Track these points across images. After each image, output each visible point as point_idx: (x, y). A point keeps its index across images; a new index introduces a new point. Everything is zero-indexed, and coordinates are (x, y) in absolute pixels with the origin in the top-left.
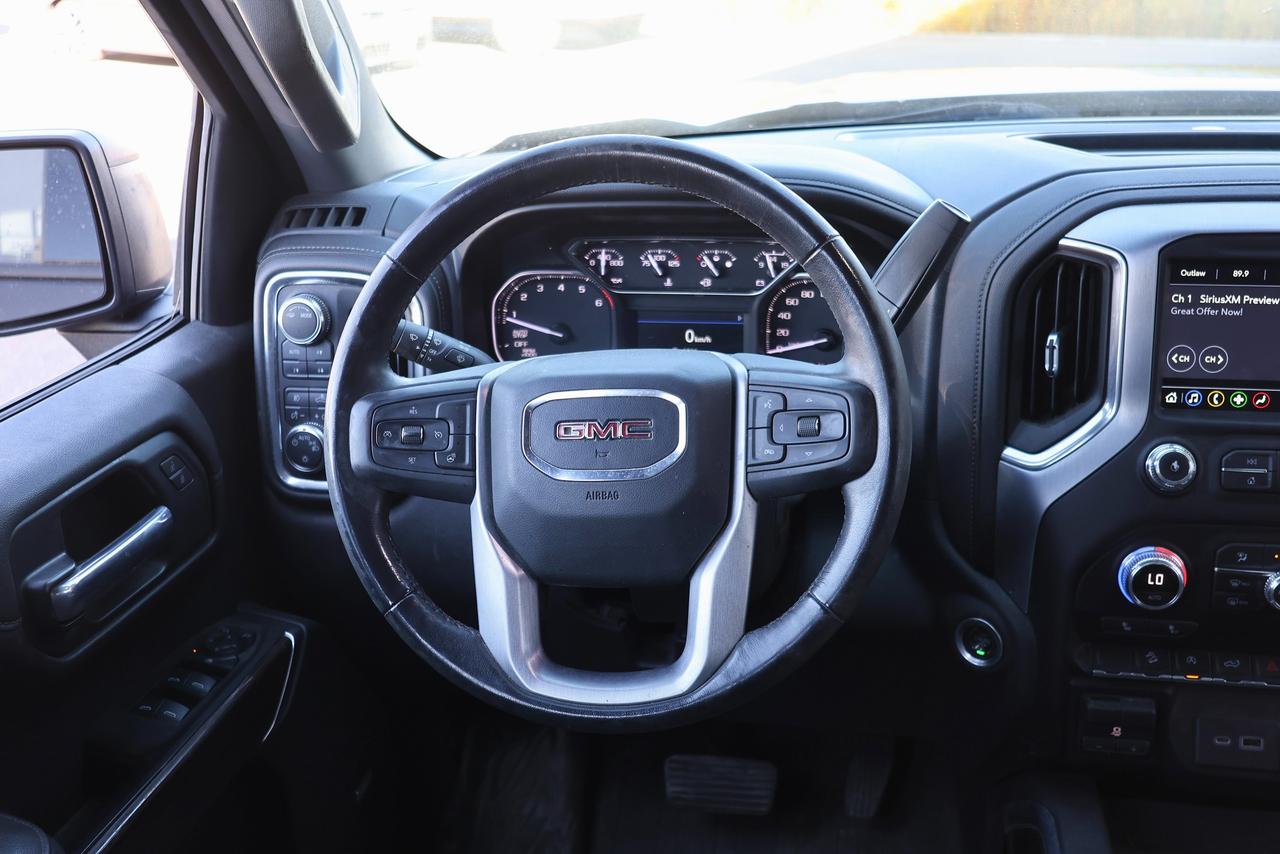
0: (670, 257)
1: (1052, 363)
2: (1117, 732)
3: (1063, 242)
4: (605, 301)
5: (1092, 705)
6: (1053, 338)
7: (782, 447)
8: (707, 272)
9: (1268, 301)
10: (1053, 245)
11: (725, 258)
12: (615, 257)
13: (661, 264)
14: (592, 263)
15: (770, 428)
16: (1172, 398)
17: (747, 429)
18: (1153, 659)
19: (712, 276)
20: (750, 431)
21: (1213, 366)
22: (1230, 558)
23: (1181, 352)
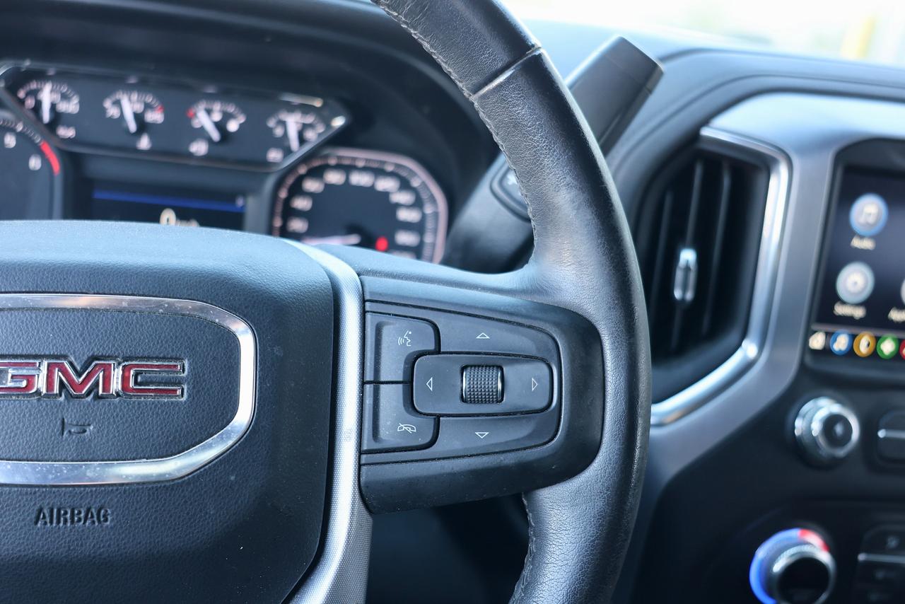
0: (148, 107)
3: (706, 132)
4: (45, 161)
6: (688, 256)
7: (430, 422)
8: (201, 133)
10: (693, 137)
11: (227, 117)
12: (65, 97)
13: (139, 118)
14: (30, 103)
15: (408, 383)
16: (818, 342)
17: (363, 383)
19: (208, 140)
20: (368, 388)
22: (879, 544)
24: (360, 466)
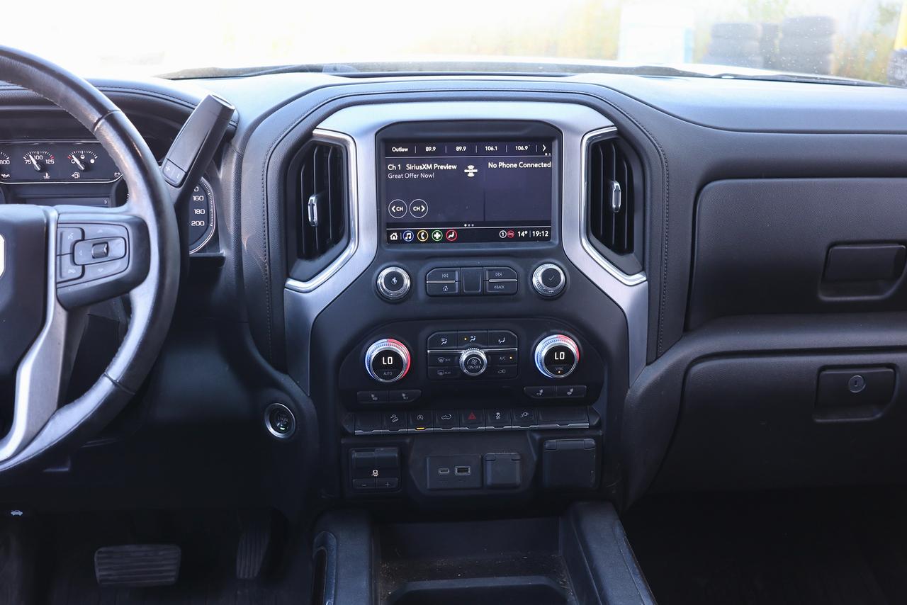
0: (47, 157)
1: (313, 216)
2: (375, 473)
3: (315, 132)
5: (355, 455)
6: (313, 199)
7: (81, 267)
8: (75, 167)
9: (450, 167)
10: (309, 134)
11: (89, 157)
12: (3, 157)
13: (40, 163)
15: (72, 253)
16: (394, 237)
17: (56, 256)
18: (395, 419)
19: (80, 171)
20: (58, 257)
21: (419, 213)
22: (436, 343)
23: (397, 204)
24: (56, 289)
